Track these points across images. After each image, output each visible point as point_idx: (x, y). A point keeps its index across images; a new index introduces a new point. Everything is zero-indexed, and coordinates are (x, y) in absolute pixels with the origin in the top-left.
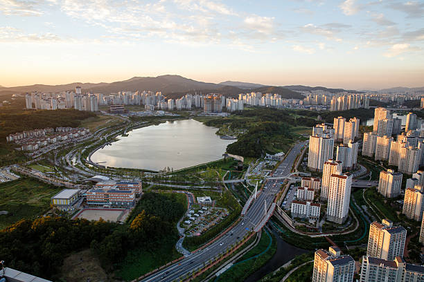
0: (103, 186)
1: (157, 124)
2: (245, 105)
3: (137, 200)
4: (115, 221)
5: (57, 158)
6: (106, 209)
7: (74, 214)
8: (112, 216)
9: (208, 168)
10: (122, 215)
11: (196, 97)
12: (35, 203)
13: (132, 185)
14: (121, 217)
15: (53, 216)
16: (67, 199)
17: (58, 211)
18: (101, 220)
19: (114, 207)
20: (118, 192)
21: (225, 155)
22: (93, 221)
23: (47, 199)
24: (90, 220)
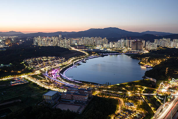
0: (71, 90)
1: (103, 56)
2: (158, 46)
3: (89, 100)
4: (76, 111)
5: (47, 73)
6: (72, 104)
7: (54, 105)
8: (74, 109)
9: (133, 85)
10: (80, 108)
11: (127, 41)
12: (35, 97)
13: (87, 92)
14: (79, 110)
15: (43, 105)
16: (51, 96)
17: (46, 103)
18: (68, 110)
19: (76, 103)
20: (79, 95)
21: (144, 77)
22: (64, 110)
23: (41, 95)
24: (62, 109)
